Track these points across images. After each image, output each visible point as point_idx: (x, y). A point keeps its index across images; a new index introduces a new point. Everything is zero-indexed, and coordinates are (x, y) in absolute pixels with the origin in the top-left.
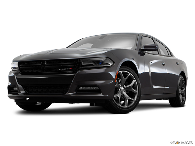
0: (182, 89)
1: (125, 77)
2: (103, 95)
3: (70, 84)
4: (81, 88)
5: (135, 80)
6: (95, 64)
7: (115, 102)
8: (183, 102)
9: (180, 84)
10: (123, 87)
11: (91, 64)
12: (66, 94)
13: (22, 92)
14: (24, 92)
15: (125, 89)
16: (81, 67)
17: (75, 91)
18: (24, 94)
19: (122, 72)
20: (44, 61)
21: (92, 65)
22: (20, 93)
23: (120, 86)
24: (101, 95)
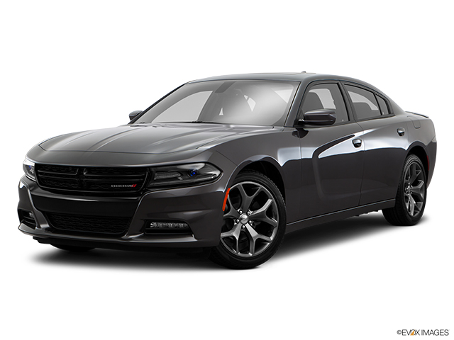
0: (415, 183)
1: (250, 194)
2: (196, 240)
3: (131, 218)
4: (153, 225)
5: (271, 198)
6: (182, 175)
7: (227, 247)
8: (415, 213)
9: (407, 176)
10: (247, 215)
11: (174, 176)
12: (123, 237)
13: (42, 226)
14: (47, 226)
15: (250, 218)
16: (152, 184)
17: (141, 232)
18: (47, 229)
19: (243, 185)
20: (81, 169)
21: (176, 178)
22: (39, 227)
23: (239, 212)
24: (192, 239)
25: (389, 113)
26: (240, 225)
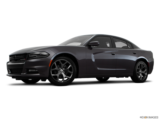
1: (63, 63)
5: (71, 65)
8: (142, 79)
9: (138, 67)
10: (63, 70)
11: (35, 56)
16: (29, 58)
19: (60, 60)
23: (60, 69)
24: (39, 74)
25: (132, 48)
26: (60, 73)
